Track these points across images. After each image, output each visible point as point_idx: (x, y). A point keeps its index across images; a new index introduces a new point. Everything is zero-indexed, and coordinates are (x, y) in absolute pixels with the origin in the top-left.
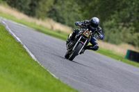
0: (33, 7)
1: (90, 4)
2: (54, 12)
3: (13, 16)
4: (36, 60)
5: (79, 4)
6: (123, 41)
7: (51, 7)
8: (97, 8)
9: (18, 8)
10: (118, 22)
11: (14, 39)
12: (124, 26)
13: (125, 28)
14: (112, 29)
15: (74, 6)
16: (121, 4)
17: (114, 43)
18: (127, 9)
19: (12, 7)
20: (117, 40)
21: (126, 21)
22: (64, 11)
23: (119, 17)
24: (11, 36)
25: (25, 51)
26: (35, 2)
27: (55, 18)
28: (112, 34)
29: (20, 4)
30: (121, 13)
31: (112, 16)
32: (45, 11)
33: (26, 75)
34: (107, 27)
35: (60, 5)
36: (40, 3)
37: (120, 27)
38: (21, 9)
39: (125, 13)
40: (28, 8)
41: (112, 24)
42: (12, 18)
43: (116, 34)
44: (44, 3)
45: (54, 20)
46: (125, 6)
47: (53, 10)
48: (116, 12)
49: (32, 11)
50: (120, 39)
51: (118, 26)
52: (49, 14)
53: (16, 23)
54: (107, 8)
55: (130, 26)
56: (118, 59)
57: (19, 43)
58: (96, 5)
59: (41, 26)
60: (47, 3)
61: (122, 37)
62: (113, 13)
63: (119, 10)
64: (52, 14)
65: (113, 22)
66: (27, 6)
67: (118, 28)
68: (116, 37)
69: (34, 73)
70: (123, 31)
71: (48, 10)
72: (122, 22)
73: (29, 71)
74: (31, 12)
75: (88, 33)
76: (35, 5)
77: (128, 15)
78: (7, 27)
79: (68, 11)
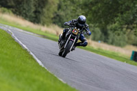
0: (37, 14)
1: (93, 8)
2: (58, 18)
3: (18, 24)
4: (43, 66)
5: (82, 9)
6: (127, 43)
7: (56, 13)
8: (101, 11)
9: (23, 16)
10: (121, 25)
11: (20, 46)
12: (127, 28)
13: (129, 30)
14: (116, 32)
15: (78, 11)
16: (124, 7)
17: (119, 45)
18: (130, 11)
19: (17, 15)
20: (122, 42)
21: (129, 23)
22: (68, 16)
23: (123, 19)
24: (17, 44)
25: (32, 58)
26: (40, 9)
27: (60, 24)
28: (116, 36)
29: (24, 11)
30: (125, 15)
31: (116, 19)
32: (49, 17)
33: (34, 81)
34: (111, 30)
35: (64, 10)
36: (44, 10)
37: (124, 29)
38: (26, 17)
39: (129, 15)
40: (33, 15)
41: (116, 27)
42: (18, 26)
43: (120, 36)
44: (48, 10)
45: (59, 26)
46: (128, 8)
47: (58, 15)
48: (119, 14)
49: (36, 17)
50: (124, 40)
51: (122, 28)
52: (54, 20)
53: (22, 31)
54: (111, 11)
55: (134, 27)
56: (124, 61)
57: (26, 50)
58: (99, 9)
59: (46, 32)
60: (51, 9)
61: (126, 39)
62: (117, 16)
63: (122, 13)
64: (57, 20)
65: (116, 24)
66: (31, 13)
67: (122, 30)
68: (120, 40)
69: (41, 79)
70: (127, 33)
71: (52, 16)
72: (126, 24)
73: (37, 77)
74: (36, 19)
75: (76, 31)
76: (39, 12)
77: (132, 18)
78: (13, 35)
79: (72, 16)
